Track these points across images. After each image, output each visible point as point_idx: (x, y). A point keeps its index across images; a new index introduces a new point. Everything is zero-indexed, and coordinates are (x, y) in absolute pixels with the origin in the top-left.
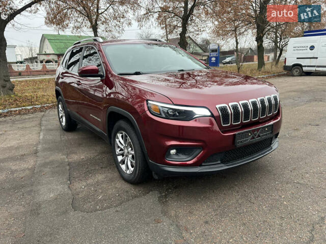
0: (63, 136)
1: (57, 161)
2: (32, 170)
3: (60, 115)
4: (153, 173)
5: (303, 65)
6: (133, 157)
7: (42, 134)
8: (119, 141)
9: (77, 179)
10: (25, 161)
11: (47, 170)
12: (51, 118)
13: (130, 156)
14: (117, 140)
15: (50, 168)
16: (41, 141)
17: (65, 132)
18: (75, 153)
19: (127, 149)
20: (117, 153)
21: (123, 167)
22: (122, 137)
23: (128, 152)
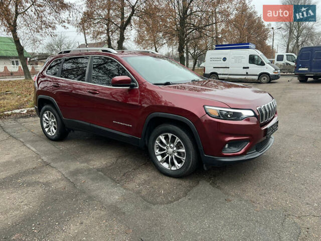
0: (57, 145)
1: (82, 169)
2: (66, 180)
3: (45, 125)
4: (204, 165)
5: (218, 73)
7: (28, 146)
9: (123, 182)
14: (157, 142)
15: (83, 176)
16: (39, 153)
18: (93, 160)
19: (173, 148)
20: (156, 154)
21: (165, 165)
22: (167, 138)
23: (173, 151)
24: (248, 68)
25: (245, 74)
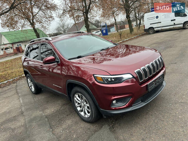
0: (35, 98)
1: (38, 116)
2: (25, 126)
3: (30, 85)
4: (103, 115)
5: (154, 27)
6: (88, 107)
7: (21, 99)
8: (77, 99)
9: (55, 127)
10: (18, 121)
11: (34, 124)
12: (22, 86)
13: (86, 107)
14: (75, 99)
15: (35, 122)
16: (23, 104)
17: (35, 95)
18: (47, 108)
19: (84, 103)
20: (76, 106)
21: (82, 113)
22: (79, 96)
23: (84, 105)
24: (175, 20)
25: (173, 24)
